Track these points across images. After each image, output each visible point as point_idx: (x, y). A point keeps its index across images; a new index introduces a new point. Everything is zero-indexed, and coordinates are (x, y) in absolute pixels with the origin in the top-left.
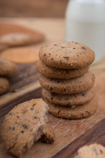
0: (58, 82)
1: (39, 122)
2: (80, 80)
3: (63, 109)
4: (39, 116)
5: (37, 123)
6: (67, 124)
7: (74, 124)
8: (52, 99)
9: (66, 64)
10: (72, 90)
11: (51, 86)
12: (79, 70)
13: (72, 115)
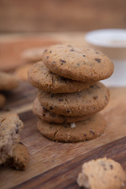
4: (4, 134)
7: (64, 149)
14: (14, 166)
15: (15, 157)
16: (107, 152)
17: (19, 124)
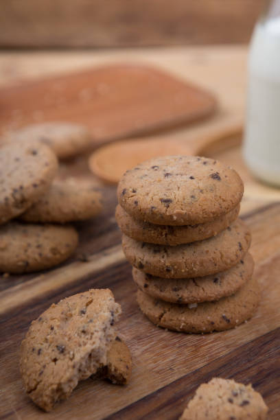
0: (155, 252)
1: (90, 342)
2: (205, 247)
3: (169, 311)
4: (92, 330)
5: (85, 344)
6: (175, 344)
7: (188, 345)
8: (146, 286)
9: (162, 216)
10: (183, 271)
11: (140, 260)
12: (200, 227)
13: (187, 324)
14: (109, 378)
15: (110, 365)
16: (263, 351)
17: (115, 310)
